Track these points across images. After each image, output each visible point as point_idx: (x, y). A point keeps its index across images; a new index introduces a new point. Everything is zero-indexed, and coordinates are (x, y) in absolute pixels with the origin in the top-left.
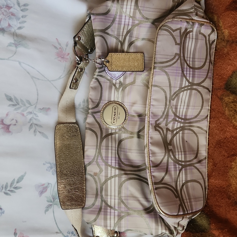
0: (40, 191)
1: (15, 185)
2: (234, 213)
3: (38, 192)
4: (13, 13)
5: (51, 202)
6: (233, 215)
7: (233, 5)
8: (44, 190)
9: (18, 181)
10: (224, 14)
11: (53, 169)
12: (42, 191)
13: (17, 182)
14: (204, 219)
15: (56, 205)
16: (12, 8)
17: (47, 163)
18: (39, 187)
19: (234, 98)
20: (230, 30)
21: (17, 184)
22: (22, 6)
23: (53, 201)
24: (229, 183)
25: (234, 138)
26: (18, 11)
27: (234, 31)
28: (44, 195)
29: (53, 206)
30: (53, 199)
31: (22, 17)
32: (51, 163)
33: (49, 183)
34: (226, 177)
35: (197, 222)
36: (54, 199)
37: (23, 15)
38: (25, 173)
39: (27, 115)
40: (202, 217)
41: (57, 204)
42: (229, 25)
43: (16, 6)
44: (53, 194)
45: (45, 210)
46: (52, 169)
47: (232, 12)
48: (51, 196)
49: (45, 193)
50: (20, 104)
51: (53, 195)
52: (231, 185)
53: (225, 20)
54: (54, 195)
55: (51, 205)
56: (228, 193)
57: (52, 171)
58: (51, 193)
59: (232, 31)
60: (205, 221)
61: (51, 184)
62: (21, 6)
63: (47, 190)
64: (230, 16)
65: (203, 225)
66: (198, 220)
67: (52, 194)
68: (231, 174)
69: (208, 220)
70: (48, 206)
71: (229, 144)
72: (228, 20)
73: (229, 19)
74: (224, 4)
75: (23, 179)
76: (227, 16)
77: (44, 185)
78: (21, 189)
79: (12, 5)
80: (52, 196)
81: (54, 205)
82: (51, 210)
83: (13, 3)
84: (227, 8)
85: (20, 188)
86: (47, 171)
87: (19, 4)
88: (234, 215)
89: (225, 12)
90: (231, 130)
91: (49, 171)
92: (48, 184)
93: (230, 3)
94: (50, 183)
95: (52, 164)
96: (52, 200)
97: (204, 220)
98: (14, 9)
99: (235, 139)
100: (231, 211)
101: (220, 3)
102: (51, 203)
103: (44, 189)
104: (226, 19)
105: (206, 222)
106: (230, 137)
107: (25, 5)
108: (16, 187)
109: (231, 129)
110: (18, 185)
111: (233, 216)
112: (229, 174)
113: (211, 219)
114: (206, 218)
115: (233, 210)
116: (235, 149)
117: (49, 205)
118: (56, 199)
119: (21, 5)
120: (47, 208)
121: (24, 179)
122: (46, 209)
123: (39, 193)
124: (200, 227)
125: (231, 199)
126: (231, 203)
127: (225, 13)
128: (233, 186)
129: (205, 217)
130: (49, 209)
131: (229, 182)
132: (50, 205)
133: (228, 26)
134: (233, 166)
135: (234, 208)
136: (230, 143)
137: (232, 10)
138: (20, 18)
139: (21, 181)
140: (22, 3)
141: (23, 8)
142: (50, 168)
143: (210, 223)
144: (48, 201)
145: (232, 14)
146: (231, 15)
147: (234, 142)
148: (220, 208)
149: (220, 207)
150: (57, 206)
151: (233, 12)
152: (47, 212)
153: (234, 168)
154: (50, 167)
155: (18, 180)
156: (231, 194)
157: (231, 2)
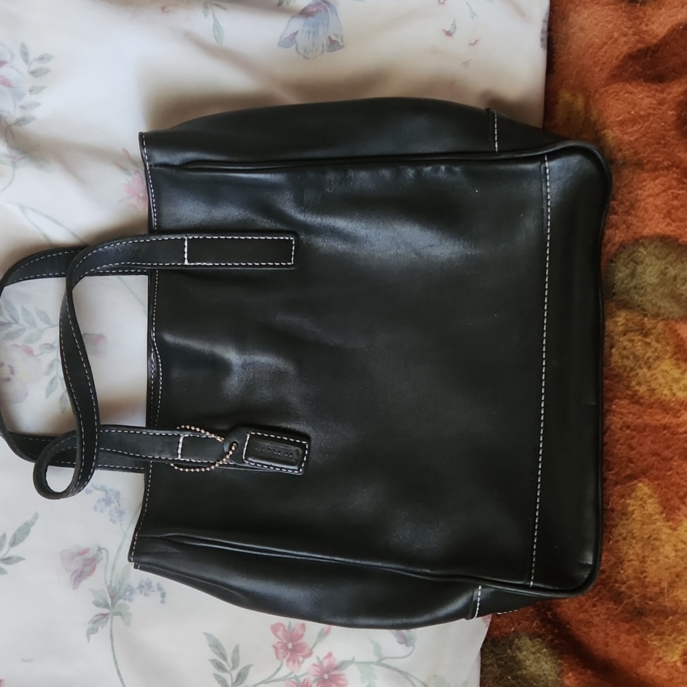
0: (75, 572)
1: (7, 553)
2: (628, 641)
3: (70, 574)
4: (6, 79)
5: (106, 606)
6: (626, 646)
7: (631, 66)
8: (87, 569)
9: (15, 541)
10: (606, 91)
11: (112, 505)
12: (82, 572)
13: (13, 544)
14: (545, 659)
15: (118, 617)
16: (7, 65)
17: (97, 489)
18: (72, 559)
19: (627, 320)
20: (622, 131)
21: (12, 549)
22: (35, 60)
23: (112, 604)
24: (616, 557)
25: (632, 430)
26: (21, 73)
27: (631, 136)
28: (87, 583)
29: (112, 618)
30: (112, 597)
31: (31, 91)
32: (108, 489)
33: (102, 546)
34: (610, 539)
35: (525, 669)
36: (114, 597)
37: (33, 87)
38: (36, 516)
39: (41, 354)
40: (539, 652)
41: (120, 614)
42: (620, 118)
43: (19, 62)
44: (111, 581)
45: (88, 630)
46: (109, 505)
47: (627, 85)
48: (106, 589)
49: (90, 578)
50: (21, 321)
51: (111, 585)
52: (621, 563)
53: (609, 105)
54: (113, 585)
55: (105, 615)
56: (614, 586)
57: (111, 511)
58: (106, 581)
59: (625, 136)
60: (550, 664)
61: (107, 551)
62: (32, 62)
63: (94, 568)
64: (624, 96)
65: (541, 676)
66: (528, 663)
67: (109, 583)
68: (622, 531)
69: (555, 663)
70: (96, 618)
71: (619, 446)
72: (617, 107)
73: (620, 104)
74: (604, 63)
75: (28, 533)
76: (615, 96)
77: (86, 553)
78: (23, 561)
79: (7, 58)
80: (108, 589)
81: (114, 617)
82: (104, 631)
83: (10, 52)
84: (613, 75)
85: (19, 559)
86: (96, 510)
87: (25, 54)
88: (630, 646)
89: (608, 85)
90: (625, 408)
91: (102, 511)
92: (97, 549)
93: (622, 61)
94: (103, 549)
95: (109, 492)
96: (109, 601)
97: (546, 662)
98: (12, 67)
99: (634, 433)
100: (623, 637)
101: (596, 60)
102: (105, 611)
103: (85, 565)
104: (611, 104)
105: (551, 667)
106: (621, 429)
107: (43, 58)
108: (9, 558)
109: (625, 405)
110: (14, 552)
111: (627, 649)
112: (617, 532)
113: (562, 660)
114: (550, 655)
115: (628, 632)
116: (635, 460)
117: (98, 615)
118: (120, 598)
119: (31, 58)
120: (94, 623)
121: (30, 535)
122: (90, 625)
123: (72, 576)
124: (532, 682)
125: (622, 603)
126: (622, 612)
127: (608, 88)
128: (628, 564)
129: (547, 654)
130: (100, 627)
131: (616, 555)
132: (102, 616)
133: (616, 122)
134: (630, 509)
135: (632, 627)
136: (621, 445)
137: (628, 81)
138: (24, 95)
139: (24, 539)
140: (34, 54)
141: (35, 66)
142: (103, 504)
143: (562, 671)
144: (97, 604)
145: (627, 92)
146: (626, 95)
147: (632, 441)
148: (588, 629)
149: (589, 627)
150: (123, 619)
151: (630, 87)
152: (92, 636)
153: (633, 514)
154: (103, 499)
155: (15, 536)
156: (623, 589)
157: (625, 57)
